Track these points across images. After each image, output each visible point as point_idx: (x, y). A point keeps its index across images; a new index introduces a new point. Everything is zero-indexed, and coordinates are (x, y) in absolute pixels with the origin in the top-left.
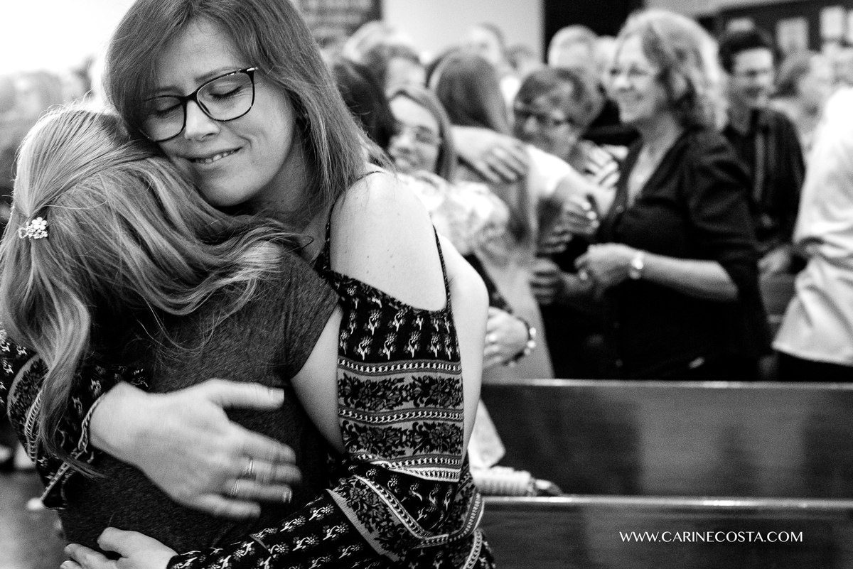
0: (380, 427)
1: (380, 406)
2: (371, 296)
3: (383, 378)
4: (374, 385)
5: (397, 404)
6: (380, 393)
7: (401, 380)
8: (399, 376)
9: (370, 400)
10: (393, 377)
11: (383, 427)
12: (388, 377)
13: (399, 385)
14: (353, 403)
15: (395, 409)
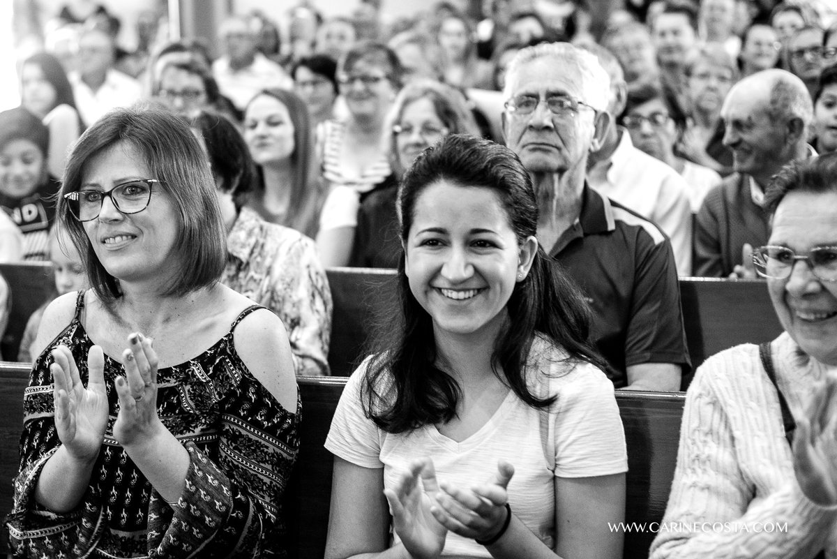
0: (250, 471)
1: (252, 457)
2: (266, 396)
3: (257, 439)
4: (250, 440)
5: (263, 462)
6: (253, 448)
7: (267, 447)
8: (267, 444)
9: (245, 449)
10: (263, 442)
11: (252, 472)
12: (260, 440)
13: (266, 450)
14: (232, 445)
15: (261, 464)
